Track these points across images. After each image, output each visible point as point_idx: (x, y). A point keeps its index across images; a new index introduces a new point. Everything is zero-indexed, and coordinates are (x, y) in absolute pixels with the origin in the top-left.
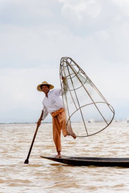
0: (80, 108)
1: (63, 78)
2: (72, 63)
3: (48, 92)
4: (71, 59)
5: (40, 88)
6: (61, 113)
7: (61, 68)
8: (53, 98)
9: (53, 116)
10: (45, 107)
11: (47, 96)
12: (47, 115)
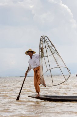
0: (50, 69)
1: (41, 49)
2: (48, 40)
3: (32, 55)
4: (47, 37)
5: (27, 53)
6: (39, 69)
7: (40, 42)
8: (35, 60)
9: (34, 71)
10: (30, 65)
11: (31, 58)
12: (31, 69)
